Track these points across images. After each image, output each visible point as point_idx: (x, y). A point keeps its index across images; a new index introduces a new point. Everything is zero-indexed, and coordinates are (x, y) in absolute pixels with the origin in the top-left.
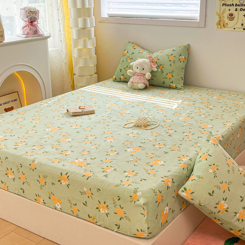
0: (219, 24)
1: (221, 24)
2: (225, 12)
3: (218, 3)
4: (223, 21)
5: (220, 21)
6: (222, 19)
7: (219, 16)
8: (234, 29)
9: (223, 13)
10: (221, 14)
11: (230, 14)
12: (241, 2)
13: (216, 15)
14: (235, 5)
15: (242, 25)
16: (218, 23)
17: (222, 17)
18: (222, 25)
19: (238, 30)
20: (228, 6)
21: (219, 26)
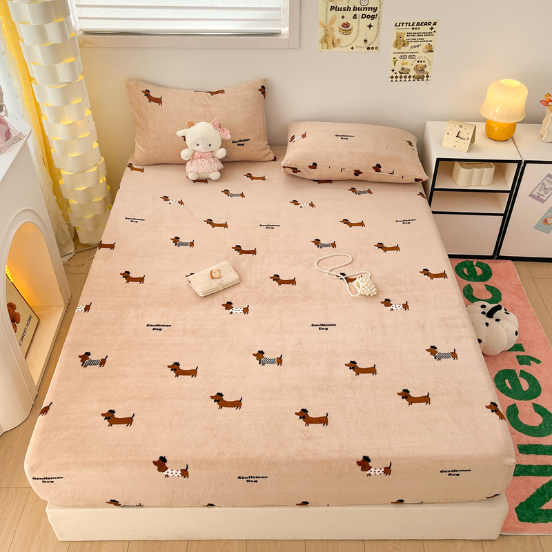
0: (324, 40)
1: (328, 41)
2: (334, 21)
3: (323, 6)
4: (331, 36)
5: (326, 35)
6: (329, 33)
7: (325, 27)
8: (352, 48)
9: (332, 22)
10: (328, 24)
11: (344, 24)
12: (364, 3)
13: (319, 27)
14: (352, 9)
15: (366, 41)
17: (329, 30)
18: (330, 42)
19: (359, 50)
20: (340, 9)
21: (325, 45)
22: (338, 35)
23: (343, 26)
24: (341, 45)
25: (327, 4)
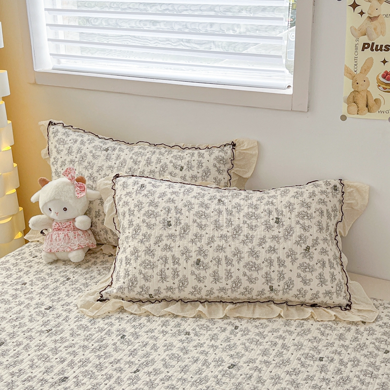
0: (353, 100)
1: (359, 101)
5: (356, 92)
6: (360, 88)
7: (353, 78)
9: (366, 69)
10: (358, 72)
11: (386, 72)
16: (352, 97)
17: (361, 82)
18: (362, 103)
20: (379, 49)
21: (354, 108)
22: (375, 92)
23: (384, 77)
24: (381, 109)
25: (357, 40)
